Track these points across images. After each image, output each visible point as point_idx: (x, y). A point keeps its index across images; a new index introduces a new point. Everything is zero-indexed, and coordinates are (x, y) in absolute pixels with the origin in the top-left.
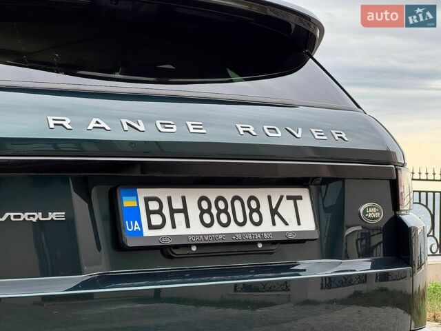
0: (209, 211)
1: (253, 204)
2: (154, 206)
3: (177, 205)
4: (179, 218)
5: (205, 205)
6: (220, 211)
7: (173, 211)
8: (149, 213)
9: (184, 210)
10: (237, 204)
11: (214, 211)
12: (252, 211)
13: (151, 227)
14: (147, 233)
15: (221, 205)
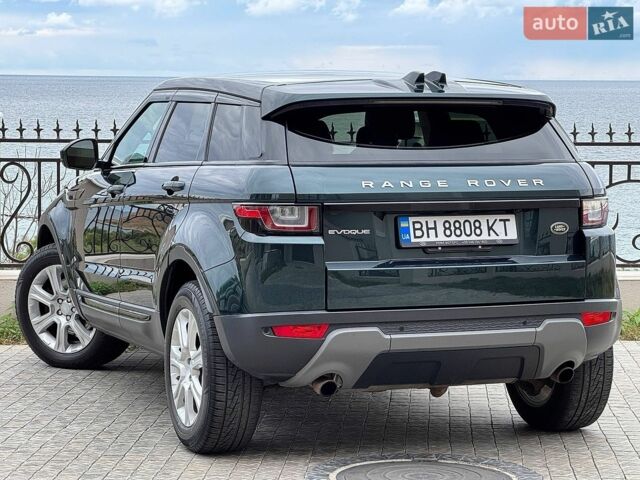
0: (449, 228)
1: (477, 224)
2: (418, 226)
3: (431, 225)
4: (432, 232)
5: (447, 225)
6: (456, 228)
7: (428, 229)
8: (415, 229)
9: (435, 228)
10: (467, 224)
11: (453, 228)
12: (476, 228)
13: (416, 237)
14: (413, 240)
15: (457, 225)
